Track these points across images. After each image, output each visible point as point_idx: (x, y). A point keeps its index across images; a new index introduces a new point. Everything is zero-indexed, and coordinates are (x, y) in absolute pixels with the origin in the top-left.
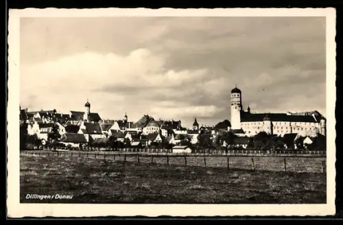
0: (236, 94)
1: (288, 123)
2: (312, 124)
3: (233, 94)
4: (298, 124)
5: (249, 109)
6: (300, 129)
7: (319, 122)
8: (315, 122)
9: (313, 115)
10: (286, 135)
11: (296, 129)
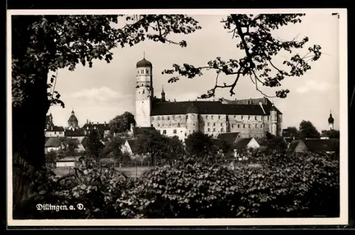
0: (144, 69)
1: (224, 116)
2: (259, 118)
3: (140, 69)
4: (238, 117)
5: (163, 94)
6: (242, 126)
7: (268, 114)
8: (263, 115)
9: (260, 104)
10: (220, 136)
11: (236, 127)
